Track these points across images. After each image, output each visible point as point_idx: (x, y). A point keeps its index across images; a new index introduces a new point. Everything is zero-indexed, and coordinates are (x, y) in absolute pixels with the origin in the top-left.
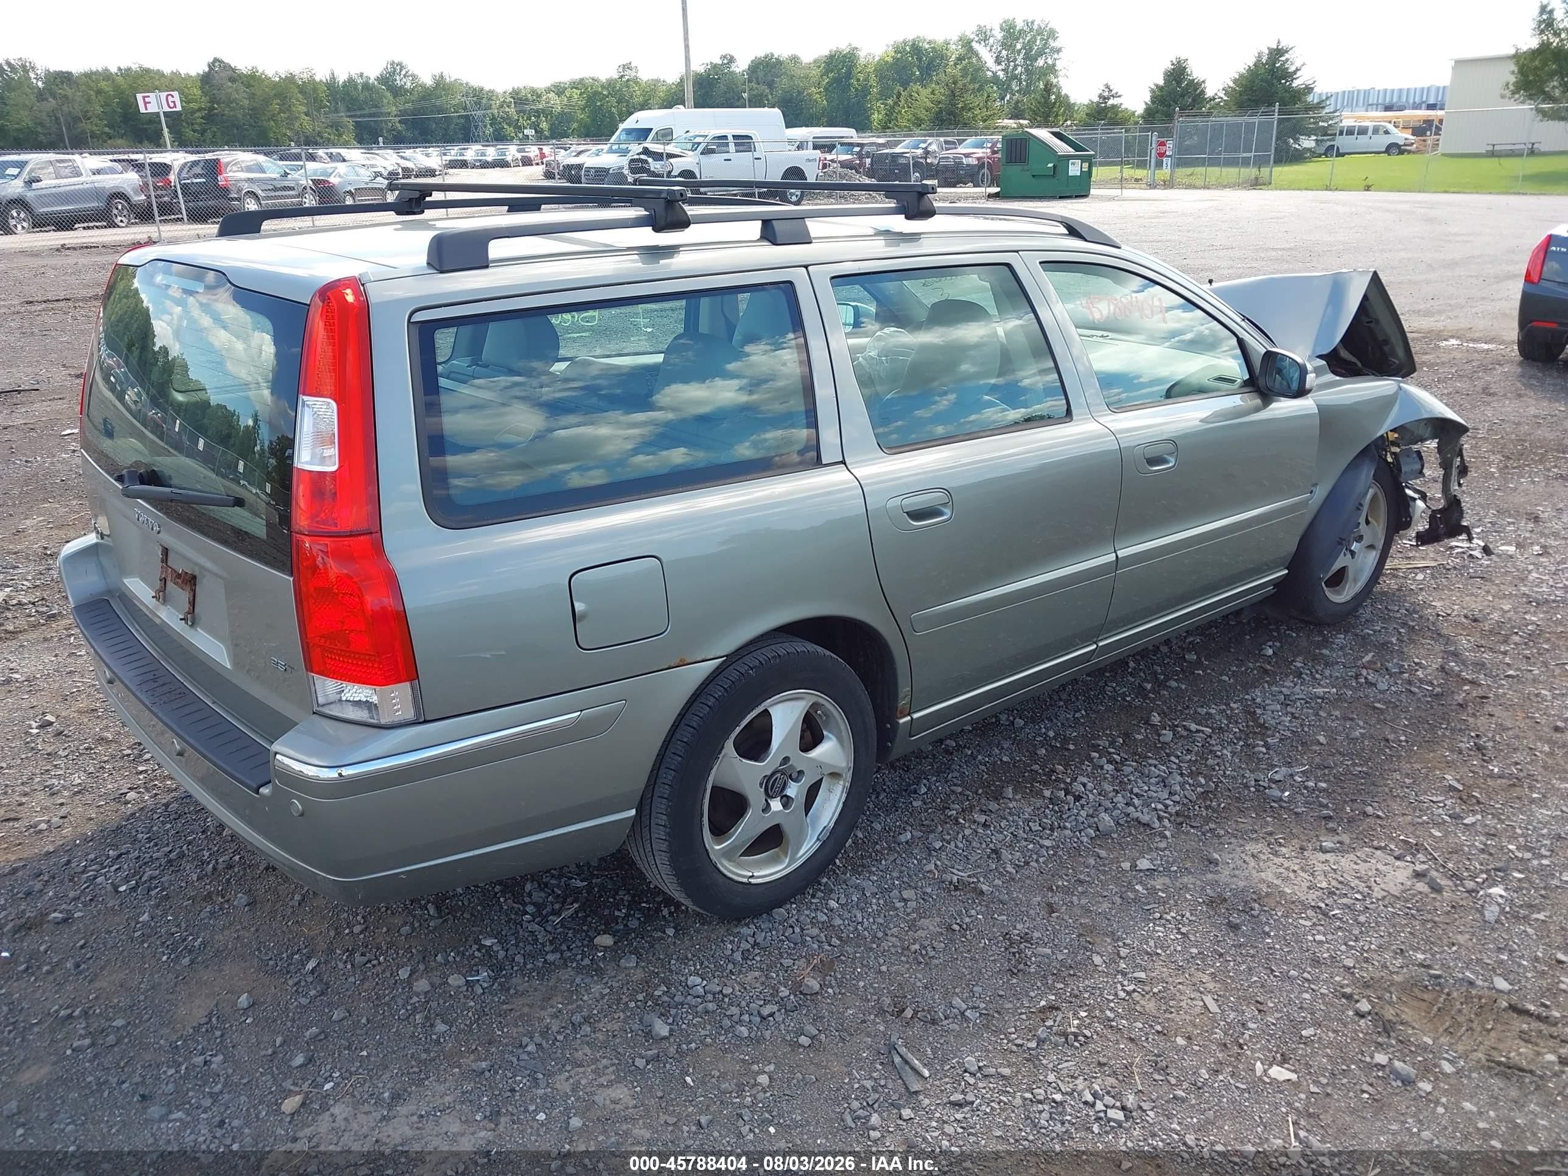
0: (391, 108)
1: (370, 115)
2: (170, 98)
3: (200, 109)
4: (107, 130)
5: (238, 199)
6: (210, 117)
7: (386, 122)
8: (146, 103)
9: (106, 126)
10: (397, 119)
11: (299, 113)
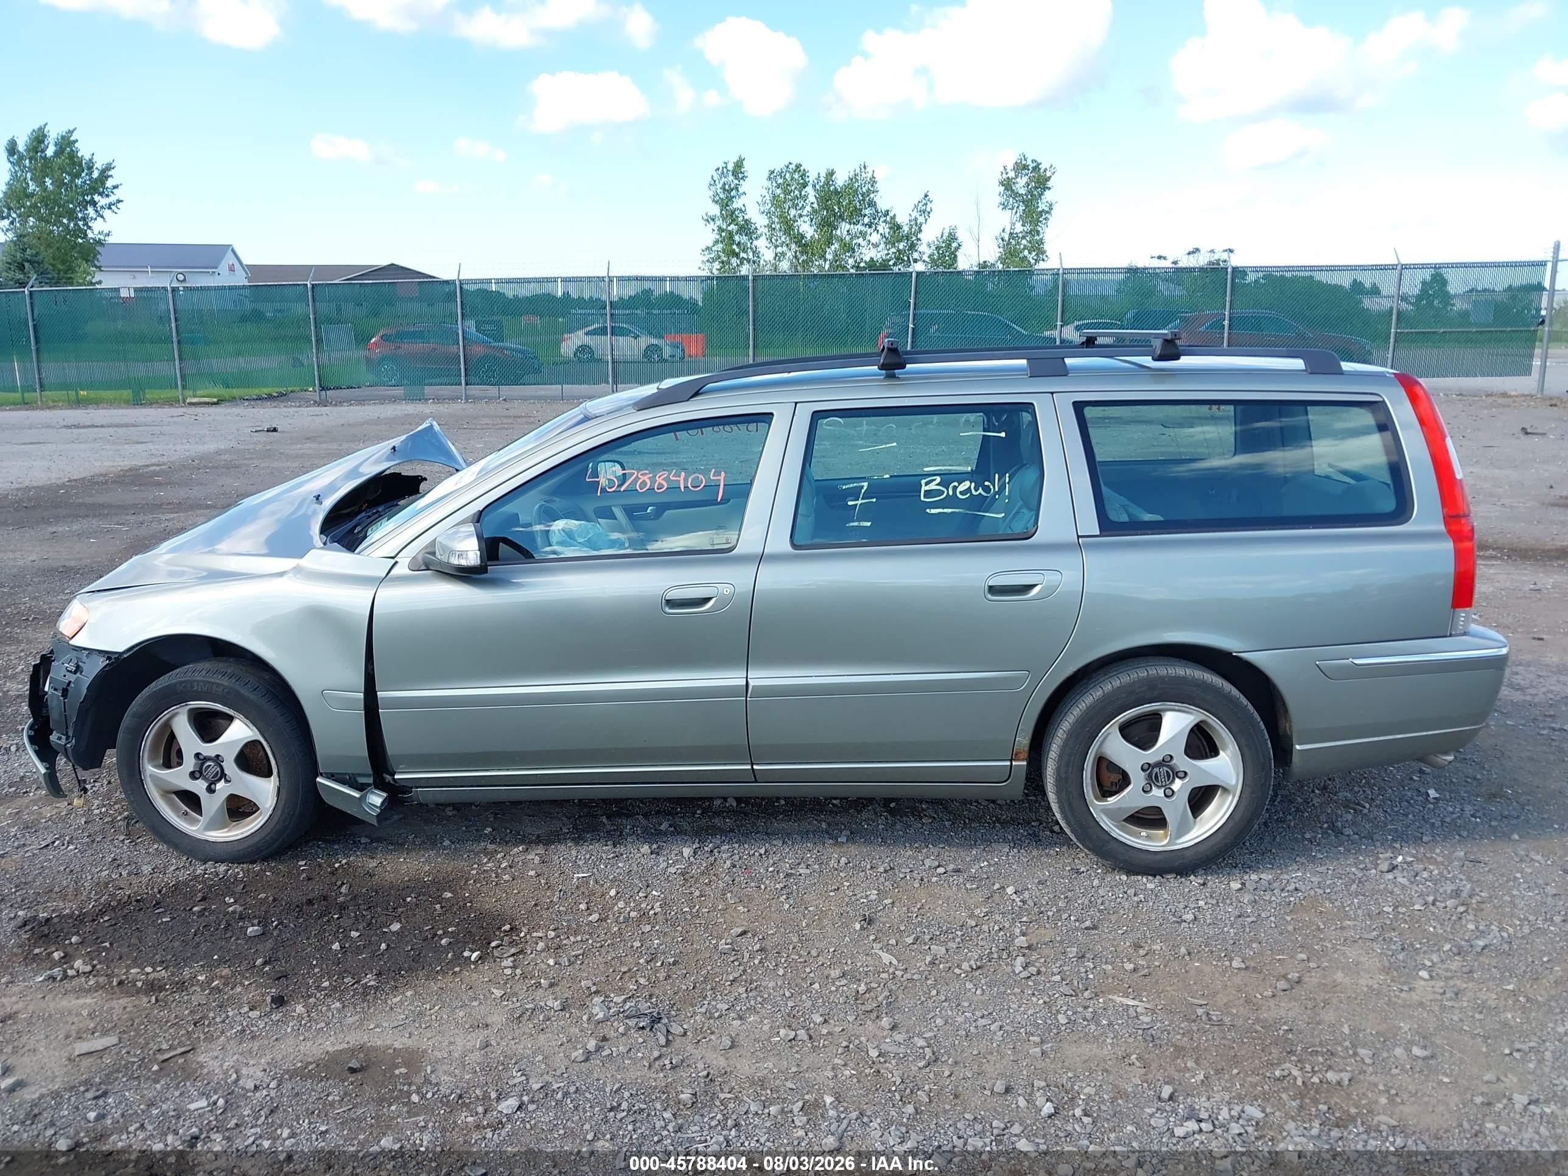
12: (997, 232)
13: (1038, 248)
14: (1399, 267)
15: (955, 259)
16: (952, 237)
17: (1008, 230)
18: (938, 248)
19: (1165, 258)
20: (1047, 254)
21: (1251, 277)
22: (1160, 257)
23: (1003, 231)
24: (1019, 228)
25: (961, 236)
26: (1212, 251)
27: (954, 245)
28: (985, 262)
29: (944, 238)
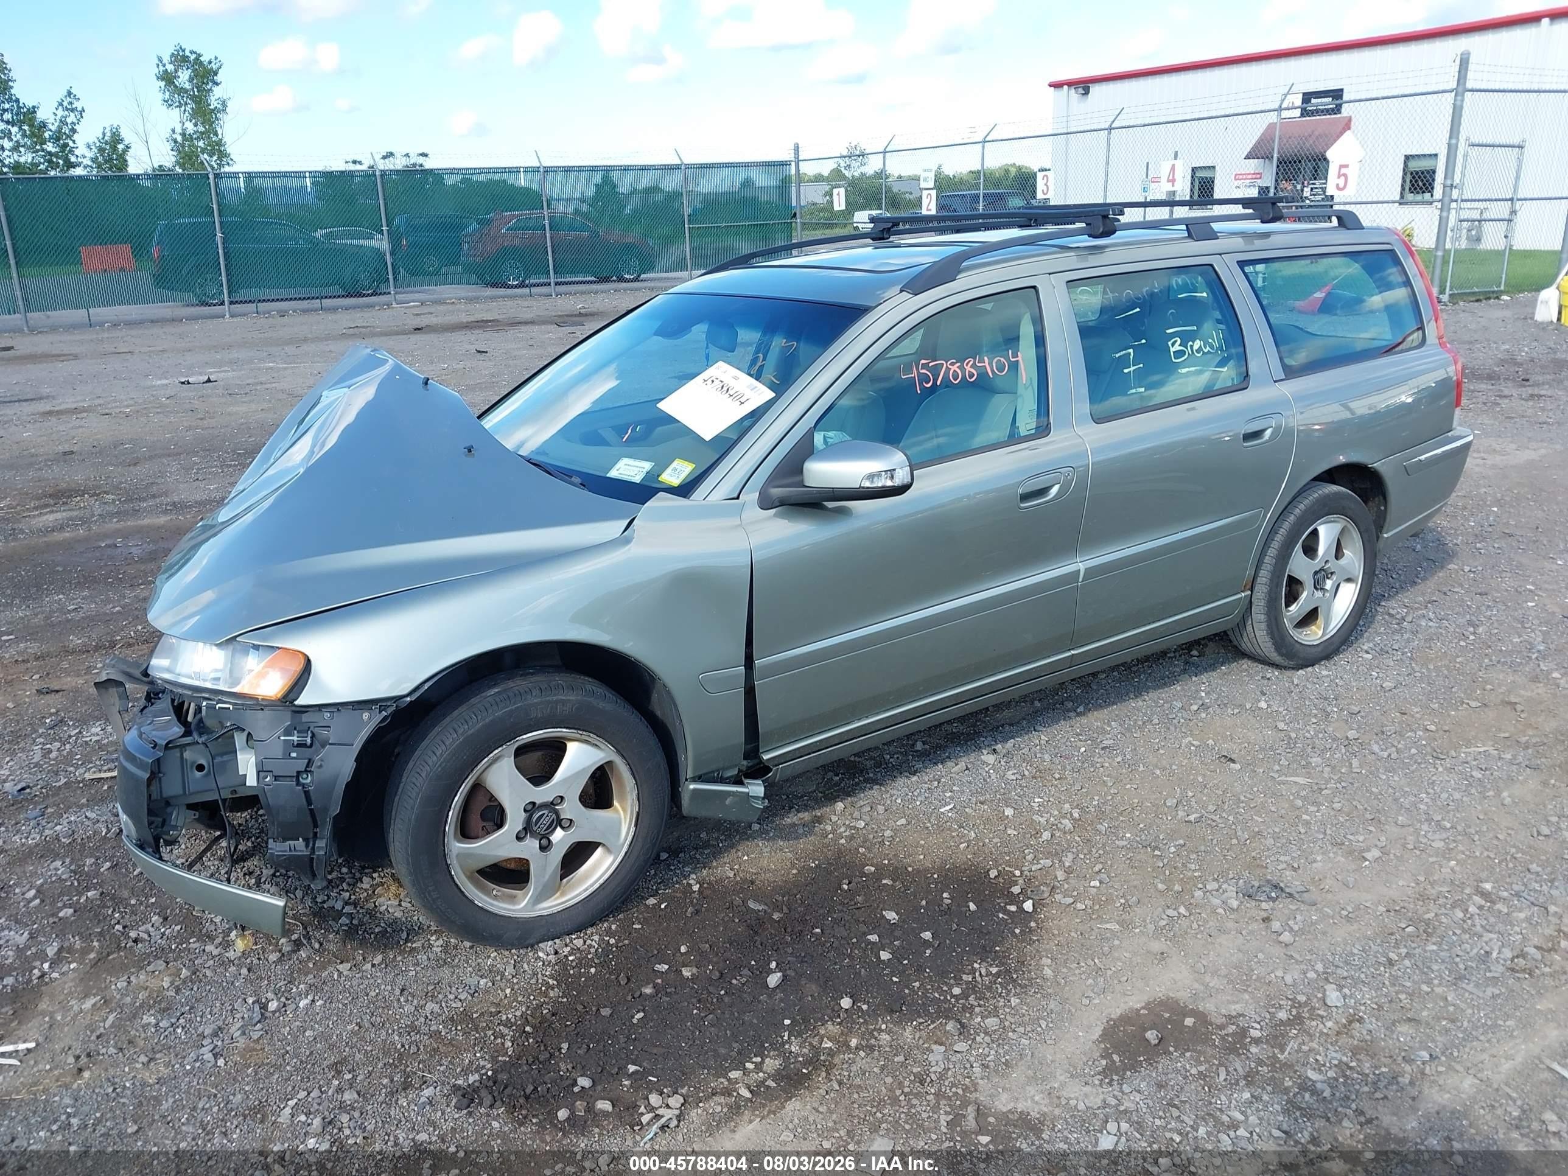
12: (167, 133)
13: (218, 150)
14: (683, 167)
15: (124, 164)
16: (116, 138)
17: (179, 130)
18: (101, 150)
19: (360, 163)
20: (232, 157)
21: (450, 181)
22: (355, 162)
23: (174, 131)
24: (190, 127)
25: (127, 135)
26: (407, 155)
27: (120, 147)
28: (160, 166)
29: (106, 138)
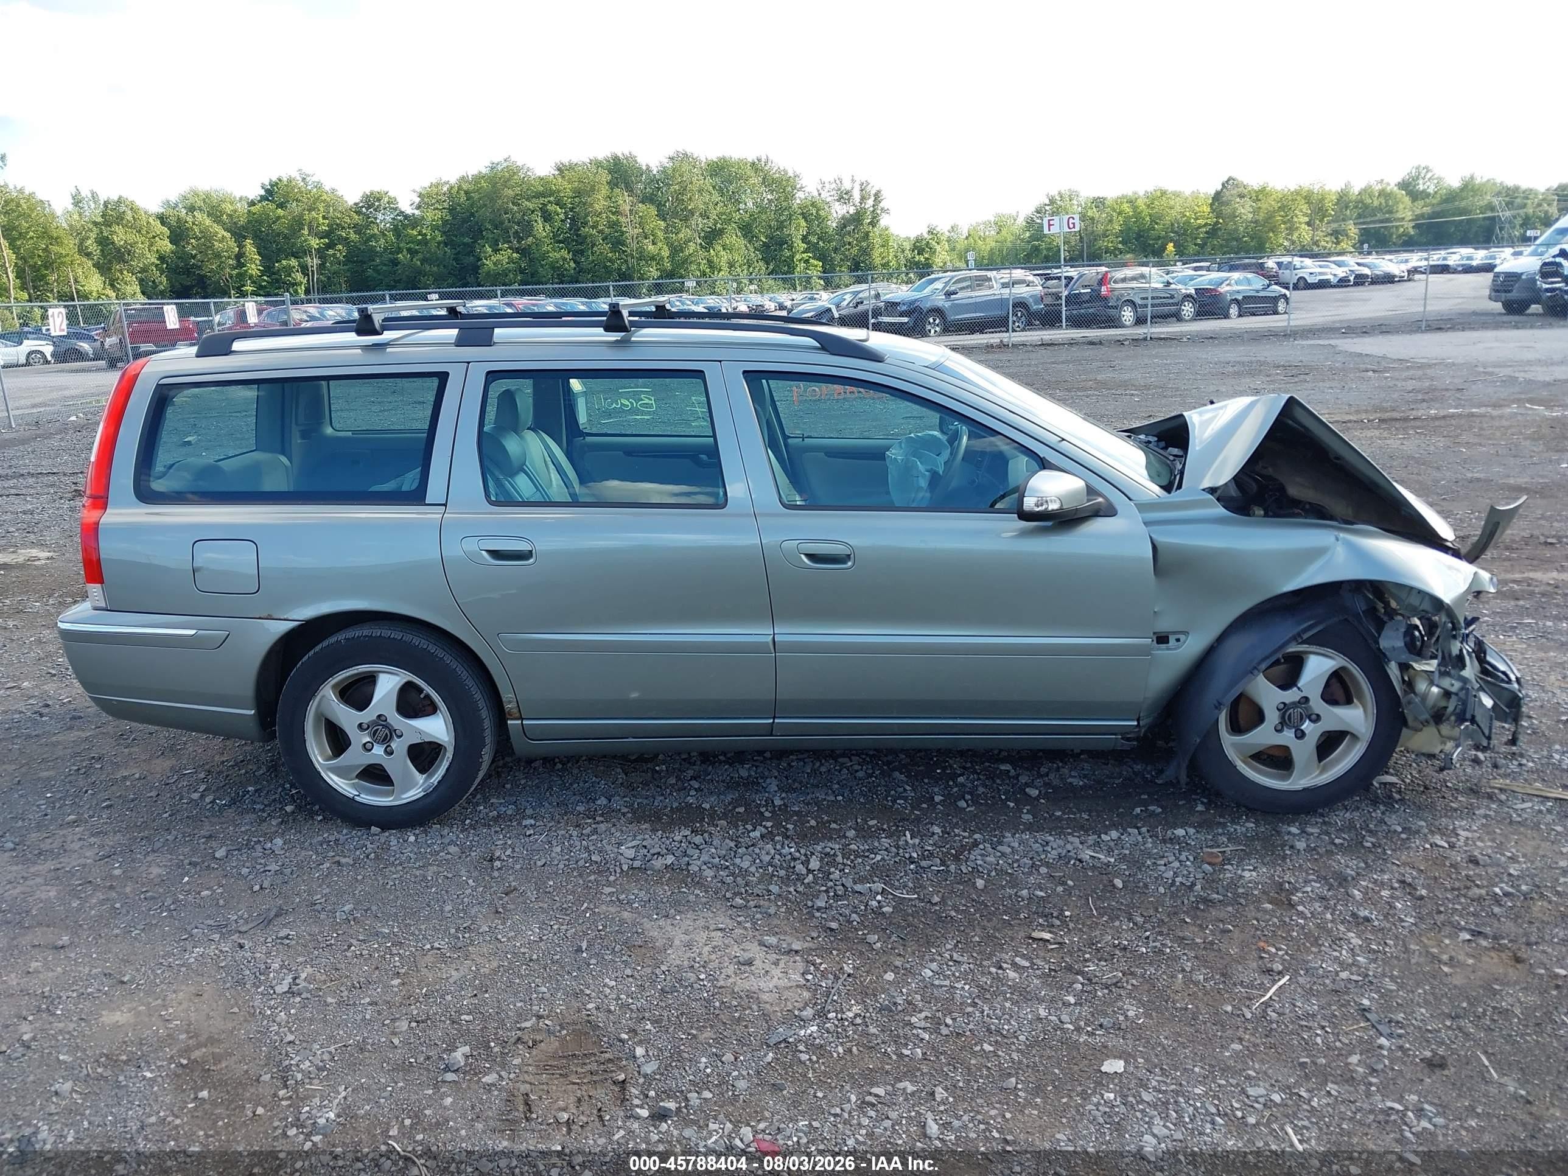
0: (1406, 213)
1: (1382, 221)
2: (1071, 221)
3: (1206, 224)
4: (1120, 246)
5: (1116, 307)
6: (1213, 232)
7: (1397, 227)
8: (1050, 225)
9: (1120, 242)
10: (1412, 224)
11: (1300, 223)
